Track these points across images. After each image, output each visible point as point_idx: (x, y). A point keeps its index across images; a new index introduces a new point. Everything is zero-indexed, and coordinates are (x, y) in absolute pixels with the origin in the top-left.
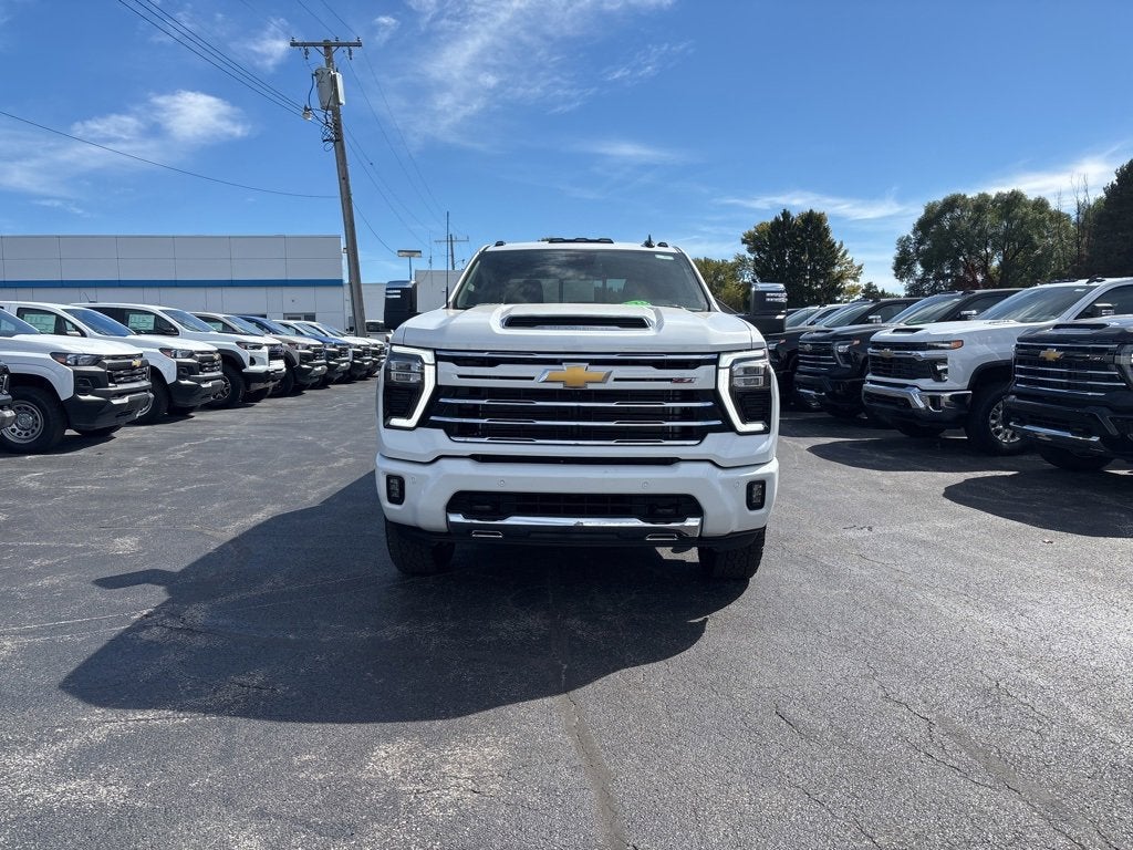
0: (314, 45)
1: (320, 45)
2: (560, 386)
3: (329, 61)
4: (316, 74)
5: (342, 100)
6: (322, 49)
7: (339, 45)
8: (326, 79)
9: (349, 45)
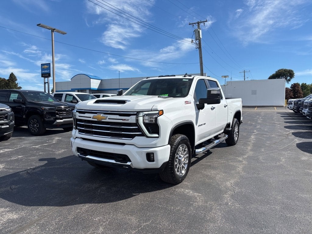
0: (195, 23)
1: (196, 23)
2: (96, 120)
3: (199, 27)
4: (195, 31)
5: (201, 37)
6: (197, 24)
7: (201, 22)
8: (197, 32)
9: (204, 22)
